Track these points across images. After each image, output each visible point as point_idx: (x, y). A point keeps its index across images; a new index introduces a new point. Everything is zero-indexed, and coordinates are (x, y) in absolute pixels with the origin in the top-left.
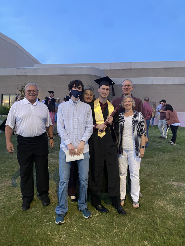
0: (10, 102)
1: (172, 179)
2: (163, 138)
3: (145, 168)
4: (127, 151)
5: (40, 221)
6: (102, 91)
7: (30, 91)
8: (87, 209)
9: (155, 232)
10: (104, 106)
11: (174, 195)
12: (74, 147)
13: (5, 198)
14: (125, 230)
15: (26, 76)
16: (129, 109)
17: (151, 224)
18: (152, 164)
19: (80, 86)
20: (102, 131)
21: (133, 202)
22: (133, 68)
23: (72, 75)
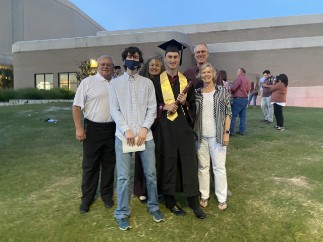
0: (68, 83)
1: (274, 173)
2: (267, 122)
3: (239, 161)
4: (208, 138)
5: (100, 226)
6: (169, 59)
7: (104, 65)
8: (158, 211)
9: (244, 238)
10: (174, 80)
11: (274, 193)
12: (133, 135)
13: (59, 200)
14: (206, 235)
15: (88, 47)
16: (209, 83)
17: (239, 228)
18: (249, 156)
19: (137, 54)
20: (172, 113)
21: (219, 202)
22: (228, 29)
23: (146, 43)
